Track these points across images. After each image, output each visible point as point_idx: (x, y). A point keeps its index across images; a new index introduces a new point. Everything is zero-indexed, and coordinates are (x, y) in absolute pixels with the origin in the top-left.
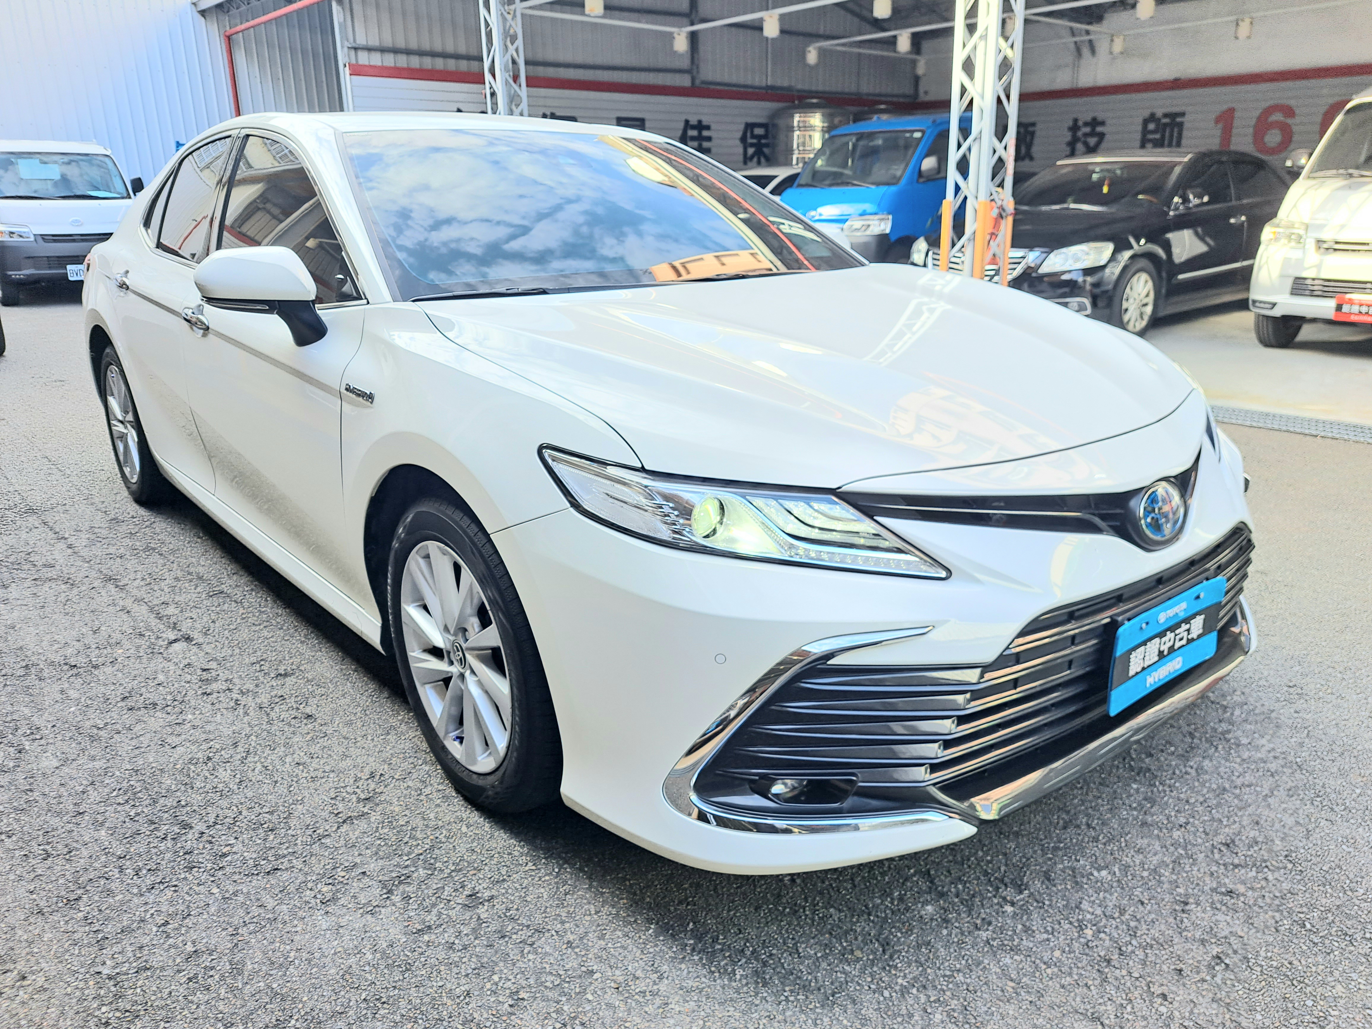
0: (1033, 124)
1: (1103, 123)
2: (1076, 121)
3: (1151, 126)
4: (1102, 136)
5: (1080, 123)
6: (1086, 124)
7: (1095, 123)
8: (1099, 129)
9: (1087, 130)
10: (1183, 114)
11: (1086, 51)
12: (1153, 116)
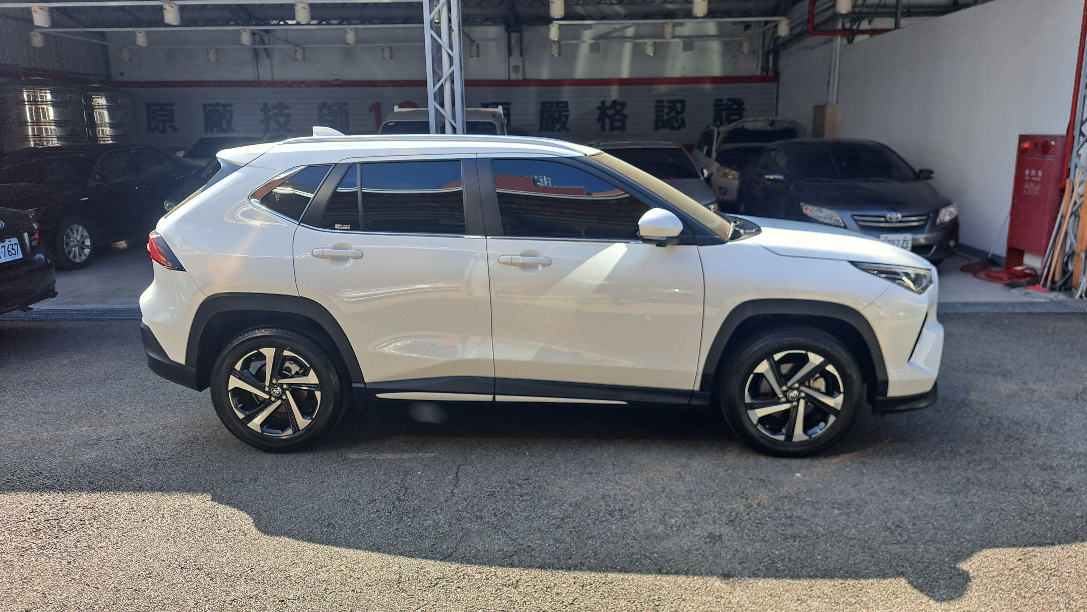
0: (230, 105)
1: (288, 107)
2: (265, 104)
3: (325, 111)
4: (289, 116)
5: (270, 106)
6: (274, 107)
7: (280, 106)
8: (285, 111)
9: (277, 111)
10: (346, 104)
11: (262, 54)
12: (325, 103)
